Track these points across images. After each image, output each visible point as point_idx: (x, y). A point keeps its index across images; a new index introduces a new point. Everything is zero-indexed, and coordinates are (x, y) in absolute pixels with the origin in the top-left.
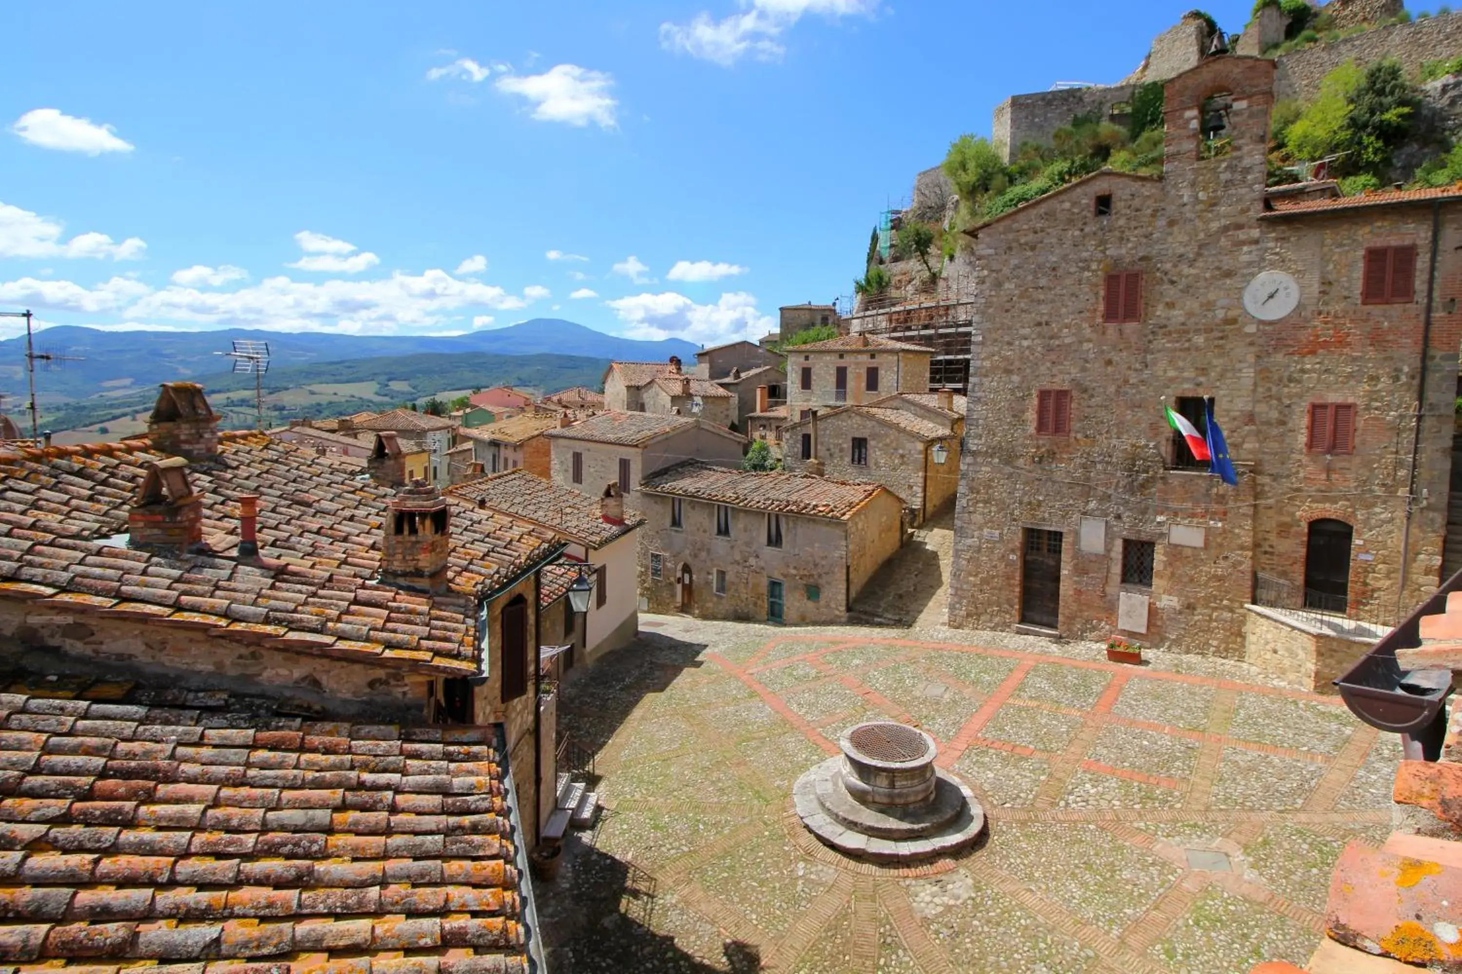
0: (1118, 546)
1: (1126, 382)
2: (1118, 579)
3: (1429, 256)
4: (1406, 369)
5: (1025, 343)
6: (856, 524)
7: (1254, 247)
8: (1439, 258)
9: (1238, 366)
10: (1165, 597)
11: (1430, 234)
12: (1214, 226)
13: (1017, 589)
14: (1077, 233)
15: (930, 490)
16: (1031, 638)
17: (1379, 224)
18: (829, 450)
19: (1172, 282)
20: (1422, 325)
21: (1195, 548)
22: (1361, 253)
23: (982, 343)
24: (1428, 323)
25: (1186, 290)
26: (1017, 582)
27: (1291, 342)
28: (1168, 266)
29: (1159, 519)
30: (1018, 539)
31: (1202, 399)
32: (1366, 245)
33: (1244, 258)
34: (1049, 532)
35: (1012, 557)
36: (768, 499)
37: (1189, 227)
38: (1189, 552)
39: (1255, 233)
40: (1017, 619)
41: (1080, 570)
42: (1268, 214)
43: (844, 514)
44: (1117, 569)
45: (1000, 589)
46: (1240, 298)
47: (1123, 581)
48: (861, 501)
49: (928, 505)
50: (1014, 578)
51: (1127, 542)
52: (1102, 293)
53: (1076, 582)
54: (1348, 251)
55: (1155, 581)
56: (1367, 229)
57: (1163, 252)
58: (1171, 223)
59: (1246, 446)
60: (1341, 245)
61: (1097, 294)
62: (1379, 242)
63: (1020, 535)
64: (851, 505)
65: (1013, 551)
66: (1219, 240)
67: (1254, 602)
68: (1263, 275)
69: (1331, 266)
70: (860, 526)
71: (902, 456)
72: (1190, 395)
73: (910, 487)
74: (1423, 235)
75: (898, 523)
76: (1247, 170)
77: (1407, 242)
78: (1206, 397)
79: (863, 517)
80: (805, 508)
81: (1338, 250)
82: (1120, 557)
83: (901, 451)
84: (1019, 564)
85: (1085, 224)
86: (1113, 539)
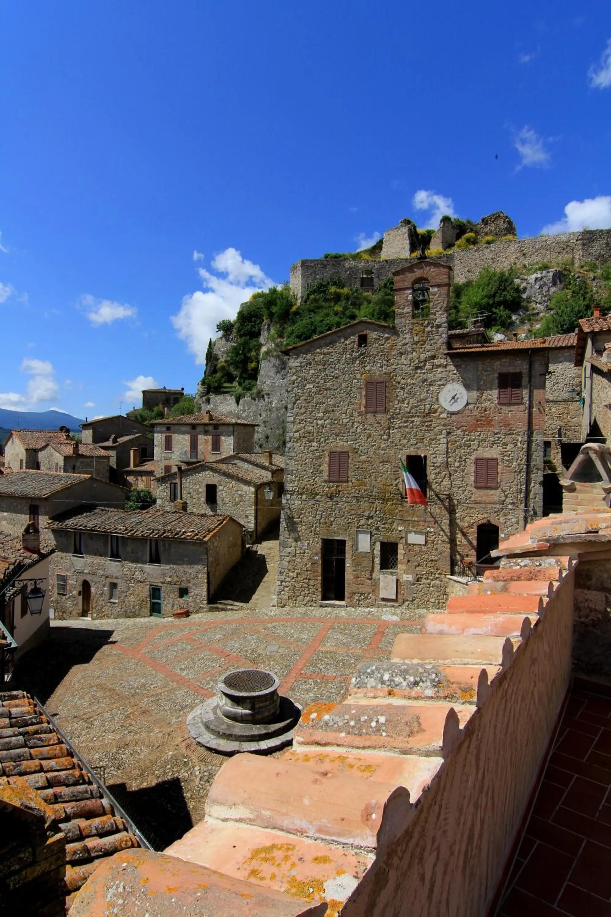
0: (378, 547)
1: (379, 447)
2: (379, 566)
3: (528, 378)
4: (520, 439)
5: (320, 422)
6: (213, 543)
7: (444, 370)
8: (533, 380)
9: (438, 437)
10: (405, 576)
11: (528, 367)
12: (423, 356)
13: (320, 578)
14: (348, 356)
15: (259, 518)
16: (329, 609)
17: (504, 360)
18: (189, 493)
19: (402, 388)
20: (527, 415)
21: (420, 545)
22: (496, 375)
23: (293, 422)
24: (530, 414)
25: (410, 393)
26: (320, 574)
27: (464, 424)
28: (399, 378)
29: (400, 529)
30: (319, 546)
31: (420, 456)
32: (499, 372)
33: (440, 376)
34: (338, 540)
35: (316, 558)
36: (150, 529)
37: (409, 356)
38: (417, 548)
39: (443, 361)
40: (320, 597)
41: (357, 564)
42: (450, 351)
43: (205, 537)
44: (377, 560)
45: (309, 579)
46: (437, 400)
47: (382, 568)
48: (216, 527)
49: (258, 528)
50: (317, 571)
51: (383, 544)
52: (364, 393)
53: (354, 571)
54: (489, 375)
55: (399, 566)
56: (498, 363)
57: (397, 370)
58: (401, 354)
59: (444, 483)
60: (486, 371)
61: (361, 393)
62: (504, 370)
63: (320, 543)
64: (209, 531)
65: (316, 554)
66: (425, 365)
67: (453, 573)
68: (449, 386)
69: (482, 382)
70: (216, 544)
71: (241, 496)
72: (414, 454)
73: (247, 517)
74: (525, 367)
75: (240, 541)
76: (439, 326)
77: (518, 371)
78: (422, 455)
79: (217, 538)
80: (176, 534)
81: (485, 373)
82: (379, 553)
83: (239, 492)
84: (320, 562)
85: (353, 351)
86: (375, 543)
